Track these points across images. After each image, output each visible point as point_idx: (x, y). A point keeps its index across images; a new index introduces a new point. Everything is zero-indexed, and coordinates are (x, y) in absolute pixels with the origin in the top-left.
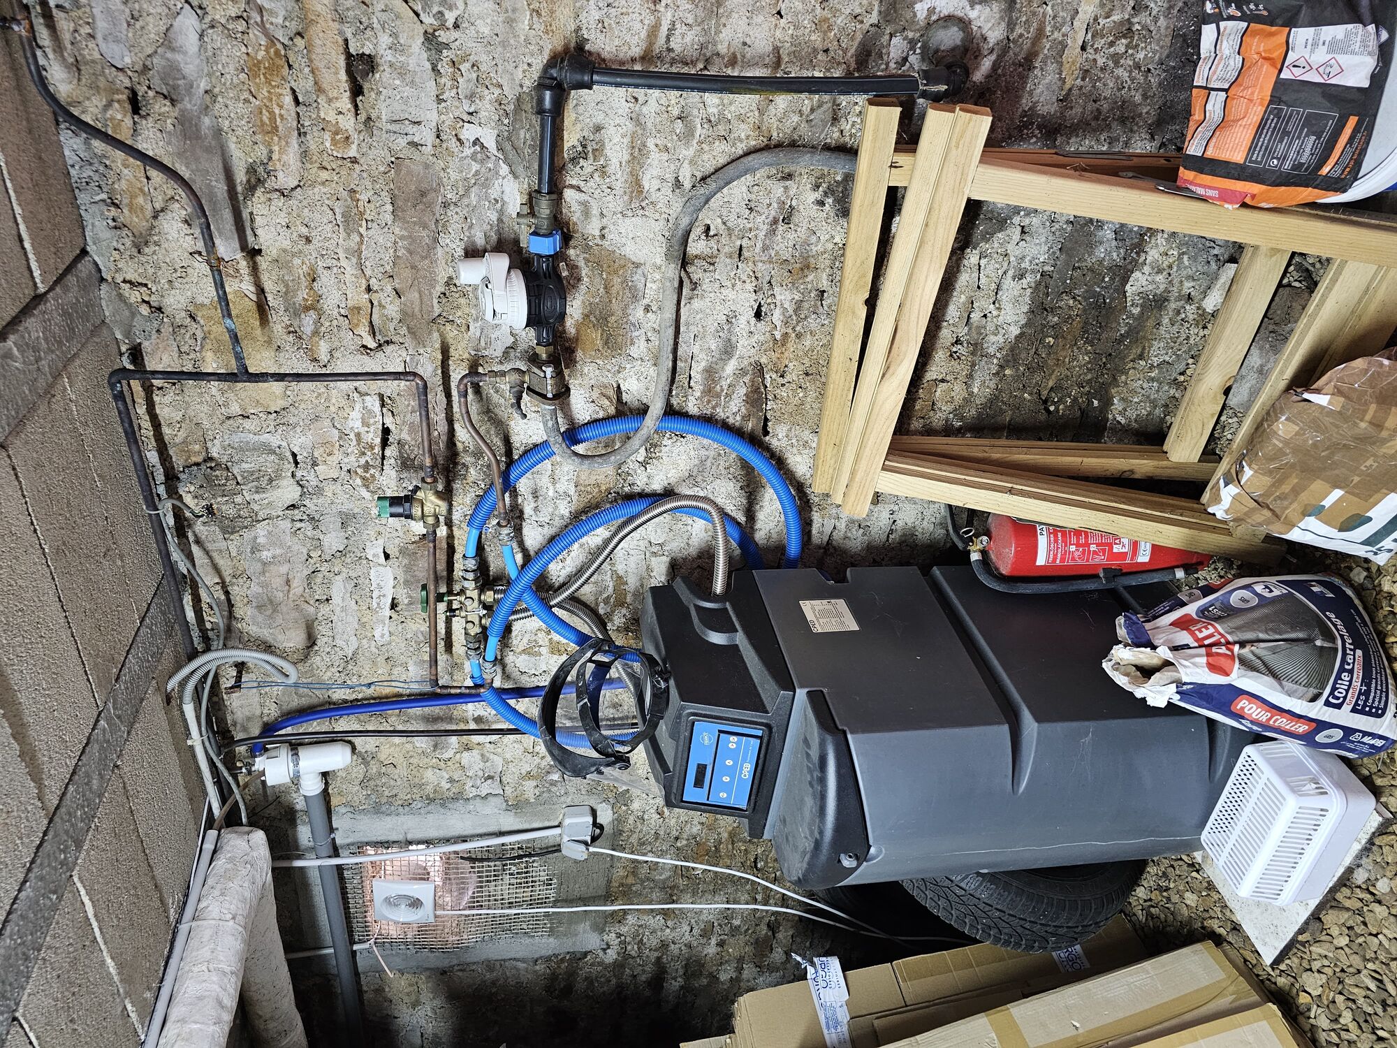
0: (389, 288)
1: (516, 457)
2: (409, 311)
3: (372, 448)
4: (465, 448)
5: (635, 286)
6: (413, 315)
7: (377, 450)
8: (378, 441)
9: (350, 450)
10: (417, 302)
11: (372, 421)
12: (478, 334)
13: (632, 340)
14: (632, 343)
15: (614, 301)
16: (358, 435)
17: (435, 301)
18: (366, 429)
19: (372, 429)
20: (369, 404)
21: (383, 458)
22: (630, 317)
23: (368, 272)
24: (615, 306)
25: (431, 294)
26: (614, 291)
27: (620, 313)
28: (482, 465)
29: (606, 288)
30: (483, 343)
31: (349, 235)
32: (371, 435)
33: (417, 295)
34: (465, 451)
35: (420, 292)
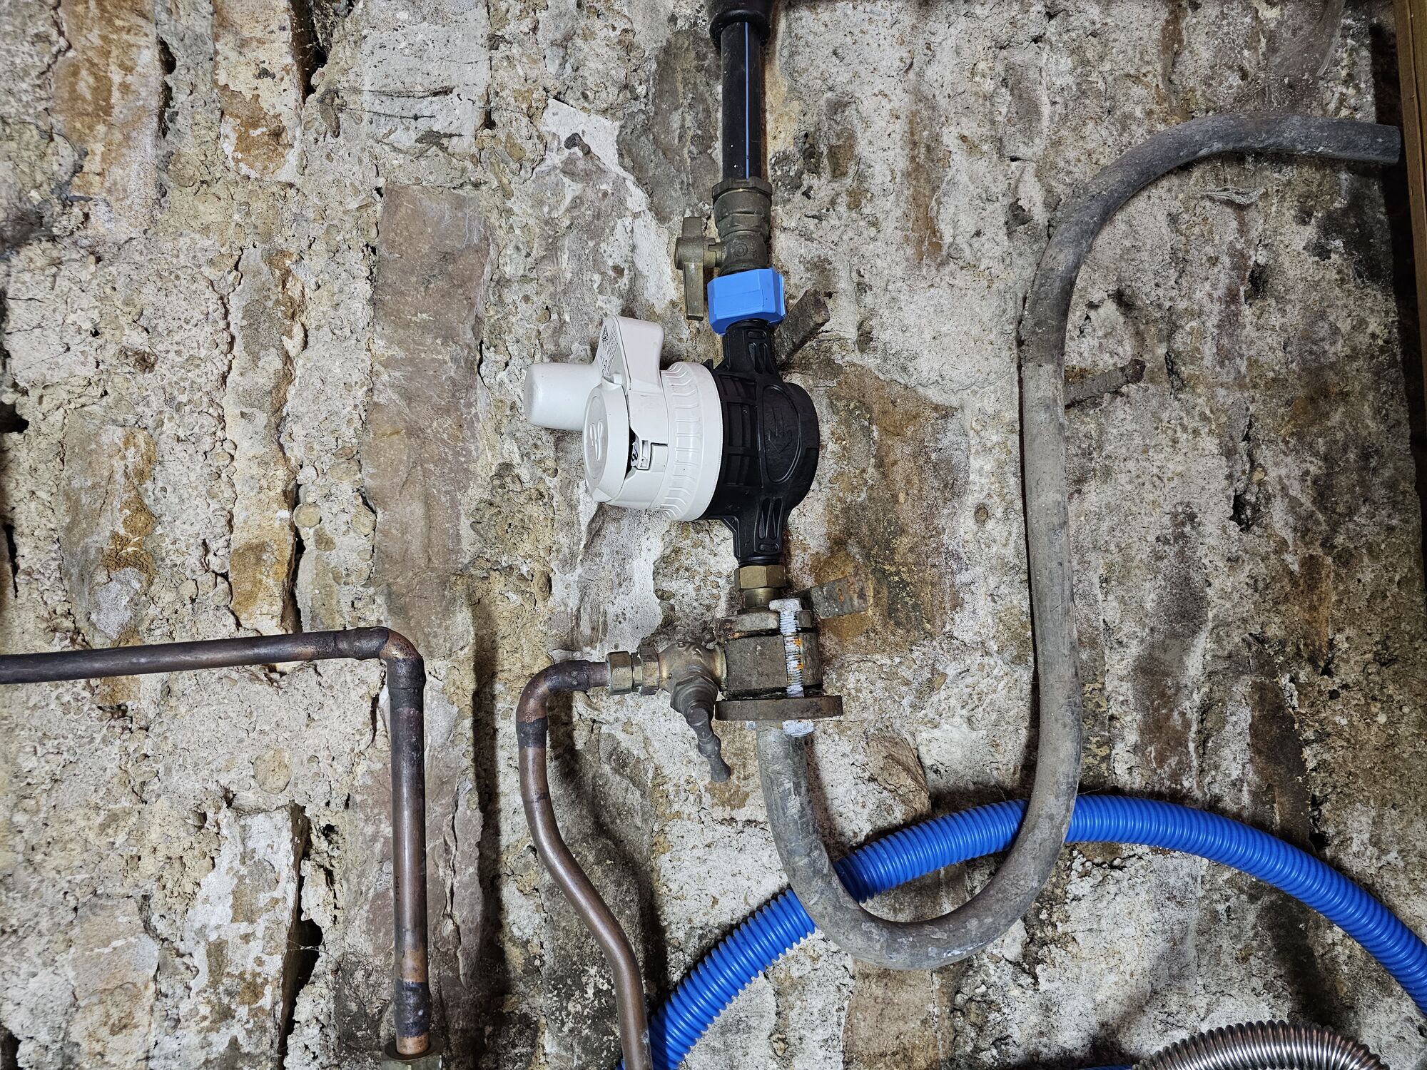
0: (346, 489)
1: (676, 977)
2: (396, 550)
3: (254, 991)
4: (529, 961)
5: (948, 462)
6: (405, 558)
7: (270, 997)
8: (275, 965)
9: (185, 1007)
10: (419, 527)
11: (263, 898)
12: (573, 603)
13: (955, 595)
14: (957, 605)
15: (902, 497)
16: (217, 952)
17: (465, 523)
18: (244, 927)
19: (260, 927)
20: (259, 844)
21: (288, 1026)
22: (945, 537)
23: (296, 452)
24: (906, 510)
25: (454, 504)
26: (898, 473)
27: (917, 527)
28: (579, 1018)
29: (880, 464)
30: (585, 628)
31: (255, 358)
32: (256, 947)
33: (418, 509)
34: (532, 970)
35: (427, 501)
